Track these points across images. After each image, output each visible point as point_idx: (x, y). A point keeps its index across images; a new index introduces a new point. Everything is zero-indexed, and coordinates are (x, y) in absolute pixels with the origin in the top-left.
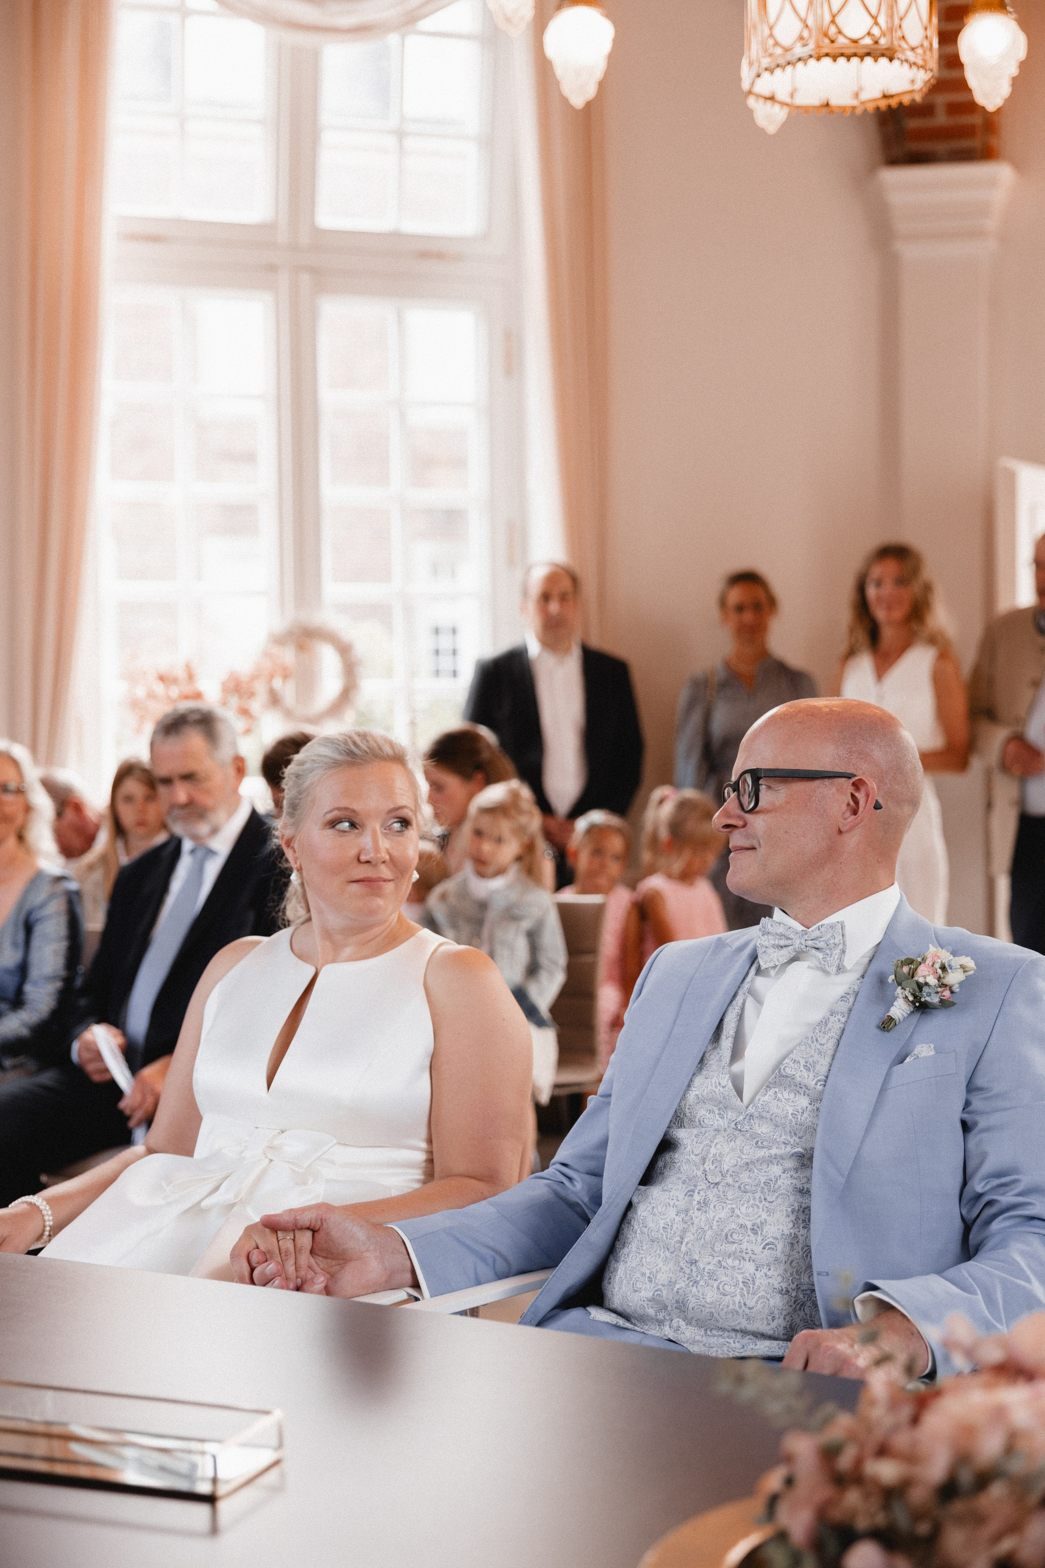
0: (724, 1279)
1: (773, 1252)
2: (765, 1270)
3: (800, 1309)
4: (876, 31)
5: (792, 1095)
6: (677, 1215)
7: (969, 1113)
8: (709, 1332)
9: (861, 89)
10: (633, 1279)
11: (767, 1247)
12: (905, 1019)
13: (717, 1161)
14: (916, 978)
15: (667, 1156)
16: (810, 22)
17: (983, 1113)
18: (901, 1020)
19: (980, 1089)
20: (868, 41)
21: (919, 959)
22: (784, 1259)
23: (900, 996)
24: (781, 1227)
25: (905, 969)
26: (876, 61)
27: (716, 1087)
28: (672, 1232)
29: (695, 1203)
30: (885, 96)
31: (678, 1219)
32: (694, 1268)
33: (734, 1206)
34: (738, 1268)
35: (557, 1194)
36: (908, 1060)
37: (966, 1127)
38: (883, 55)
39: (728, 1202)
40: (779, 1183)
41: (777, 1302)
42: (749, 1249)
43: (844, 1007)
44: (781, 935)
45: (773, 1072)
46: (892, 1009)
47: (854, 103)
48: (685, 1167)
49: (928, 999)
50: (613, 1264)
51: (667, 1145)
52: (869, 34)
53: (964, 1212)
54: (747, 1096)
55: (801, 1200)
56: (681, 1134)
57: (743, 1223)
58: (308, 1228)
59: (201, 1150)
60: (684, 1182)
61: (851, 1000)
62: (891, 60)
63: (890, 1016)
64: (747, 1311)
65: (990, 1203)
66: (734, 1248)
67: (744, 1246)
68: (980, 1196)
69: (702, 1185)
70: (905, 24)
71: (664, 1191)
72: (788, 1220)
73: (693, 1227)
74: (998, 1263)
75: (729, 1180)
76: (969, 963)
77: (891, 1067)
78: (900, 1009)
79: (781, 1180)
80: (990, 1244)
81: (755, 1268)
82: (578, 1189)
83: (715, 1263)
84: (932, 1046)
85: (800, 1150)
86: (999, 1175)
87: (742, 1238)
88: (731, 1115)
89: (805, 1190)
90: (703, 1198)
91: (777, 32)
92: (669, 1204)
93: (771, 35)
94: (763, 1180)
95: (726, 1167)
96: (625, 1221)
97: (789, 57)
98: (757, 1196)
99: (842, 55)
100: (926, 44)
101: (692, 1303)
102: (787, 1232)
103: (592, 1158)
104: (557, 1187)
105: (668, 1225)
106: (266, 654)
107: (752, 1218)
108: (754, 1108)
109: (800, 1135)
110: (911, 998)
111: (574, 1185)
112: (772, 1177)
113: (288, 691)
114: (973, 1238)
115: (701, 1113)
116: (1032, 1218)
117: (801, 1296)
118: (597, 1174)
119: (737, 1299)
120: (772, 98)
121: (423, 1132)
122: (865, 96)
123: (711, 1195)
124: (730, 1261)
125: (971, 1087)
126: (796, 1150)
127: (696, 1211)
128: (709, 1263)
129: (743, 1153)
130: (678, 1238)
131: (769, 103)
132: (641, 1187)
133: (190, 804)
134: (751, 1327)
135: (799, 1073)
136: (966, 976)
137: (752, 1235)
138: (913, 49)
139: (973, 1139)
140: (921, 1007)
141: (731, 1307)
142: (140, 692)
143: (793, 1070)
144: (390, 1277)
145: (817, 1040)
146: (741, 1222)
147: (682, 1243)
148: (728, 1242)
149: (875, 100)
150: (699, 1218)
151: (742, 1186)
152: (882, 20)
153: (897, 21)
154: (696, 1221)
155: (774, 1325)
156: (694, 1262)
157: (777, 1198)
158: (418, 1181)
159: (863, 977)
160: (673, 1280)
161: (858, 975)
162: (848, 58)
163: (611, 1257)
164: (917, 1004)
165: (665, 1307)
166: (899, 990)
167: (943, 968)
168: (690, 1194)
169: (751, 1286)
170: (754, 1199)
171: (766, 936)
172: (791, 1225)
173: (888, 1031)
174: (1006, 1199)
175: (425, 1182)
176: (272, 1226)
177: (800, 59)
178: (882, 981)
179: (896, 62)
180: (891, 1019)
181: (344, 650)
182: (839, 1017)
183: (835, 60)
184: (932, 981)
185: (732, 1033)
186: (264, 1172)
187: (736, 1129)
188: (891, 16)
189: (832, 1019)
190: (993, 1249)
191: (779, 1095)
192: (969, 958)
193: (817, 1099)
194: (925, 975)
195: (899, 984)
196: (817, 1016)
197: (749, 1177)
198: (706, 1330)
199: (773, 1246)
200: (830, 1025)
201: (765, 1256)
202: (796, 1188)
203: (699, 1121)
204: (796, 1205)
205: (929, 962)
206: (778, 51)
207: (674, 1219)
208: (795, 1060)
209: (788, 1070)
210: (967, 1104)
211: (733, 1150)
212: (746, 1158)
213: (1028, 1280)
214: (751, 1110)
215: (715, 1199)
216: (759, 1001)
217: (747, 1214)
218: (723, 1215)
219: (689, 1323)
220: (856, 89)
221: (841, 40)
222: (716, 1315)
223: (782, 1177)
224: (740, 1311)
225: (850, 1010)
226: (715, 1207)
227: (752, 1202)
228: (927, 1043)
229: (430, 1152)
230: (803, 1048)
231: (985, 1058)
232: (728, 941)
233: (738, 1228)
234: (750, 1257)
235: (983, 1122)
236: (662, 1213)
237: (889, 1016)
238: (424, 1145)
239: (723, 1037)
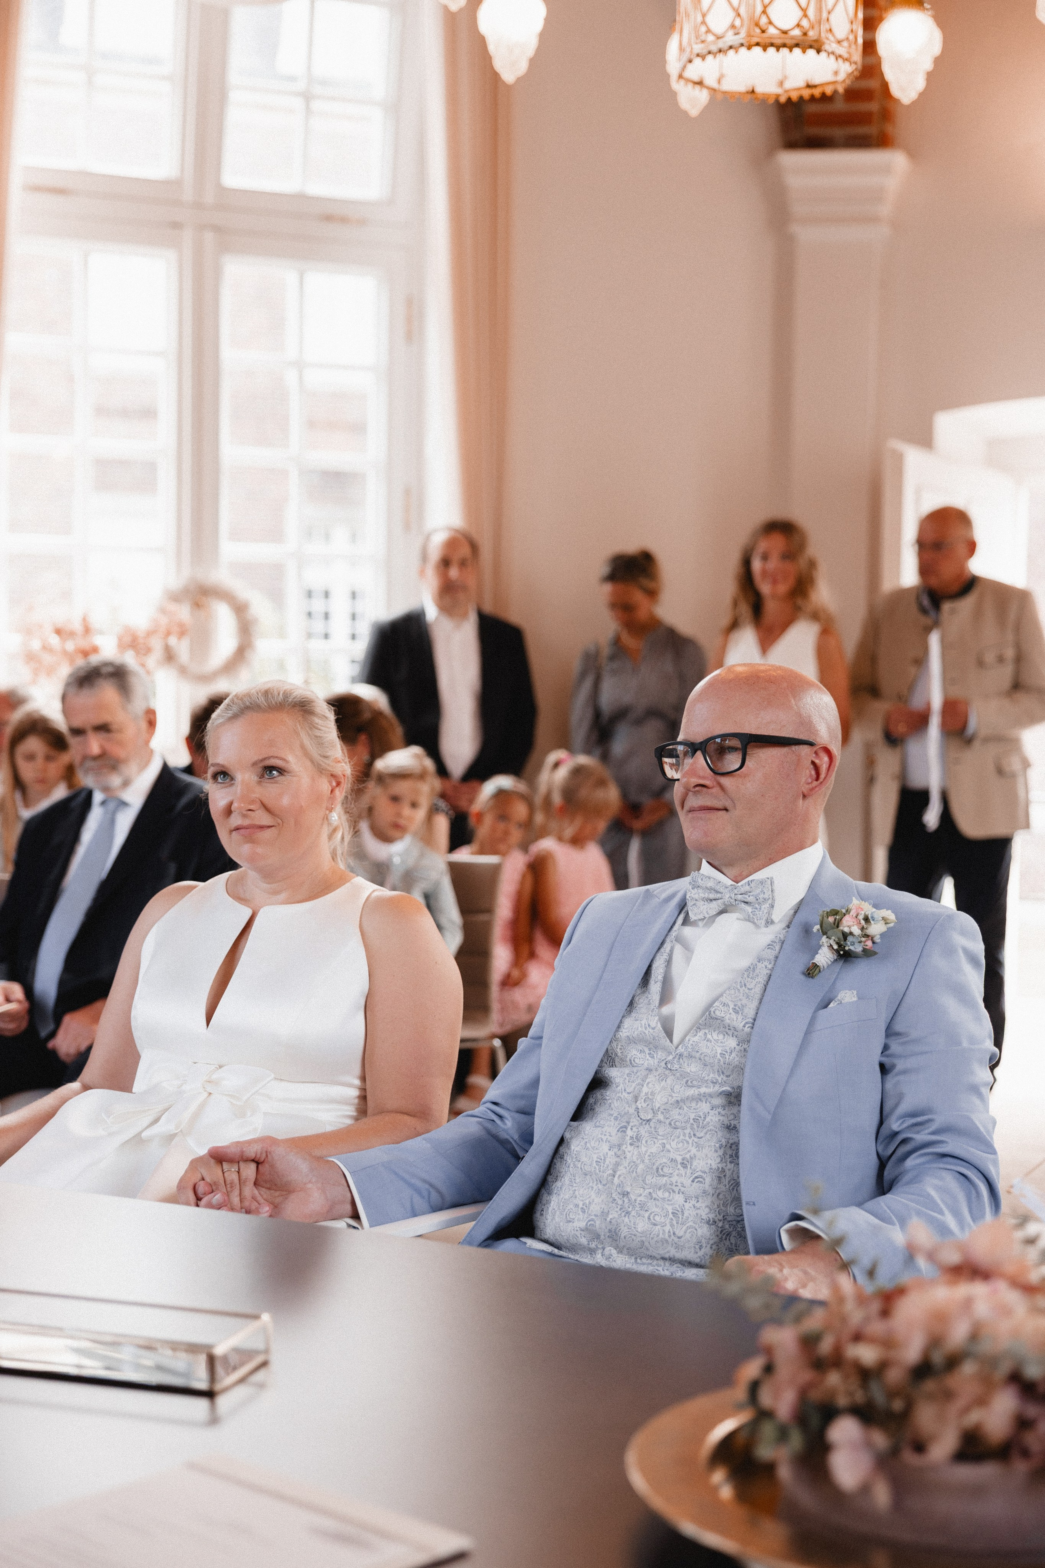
0: (655, 1209)
1: (701, 1185)
2: (693, 1202)
3: (726, 1239)
4: (805, 23)
5: (721, 1037)
6: (610, 1150)
7: (887, 1056)
8: (639, 1261)
9: (786, 77)
10: (566, 1211)
11: (696, 1180)
12: (828, 966)
13: (648, 1099)
14: (841, 928)
15: (598, 1094)
16: (742, 11)
17: (900, 1056)
18: (825, 967)
19: (898, 1034)
20: (797, 32)
21: (844, 911)
22: (711, 1191)
23: (825, 944)
24: (709, 1162)
25: (831, 919)
26: (804, 52)
27: (646, 1028)
28: (605, 1166)
29: (628, 1138)
30: (809, 86)
31: (611, 1153)
32: (626, 1200)
33: (664, 1141)
34: (668, 1200)
35: (488, 1132)
36: (831, 1005)
37: (884, 1069)
38: (811, 47)
39: (659, 1137)
40: (708, 1119)
41: (705, 1232)
42: (679, 1182)
43: (772, 954)
44: (711, 889)
45: (703, 1014)
46: (817, 956)
47: (779, 91)
48: (616, 1104)
49: (852, 948)
50: (545, 1197)
51: (598, 1083)
52: (798, 25)
53: (880, 1151)
54: (676, 1038)
55: (728, 1136)
56: (613, 1073)
57: (674, 1158)
58: (253, 1160)
59: (140, 1084)
60: (616, 1119)
61: (777, 948)
62: (818, 51)
63: (815, 963)
64: (676, 1240)
65: (904, 1141)
66: (664, 1182)
67: (674, 1179)
68: (896, 1134)
69: (635, 1121)
70: (832, 18)
71: (596, 1127)
72: (716, 1155)
73: (626, 1161)
74: (913, 1197)
75: (660, 1117)
76: (891, 916)
77: (816, 1011)
78: (824, 957)
79: (710, 1117)
80: (906, 1178)
81: (684, 1199)
82: (509, 1127)
83: (646, 1195)
84: (855, 992)
85: (728, 1088)
86: (913, 1115)
87: (672, 1172)
88: (661, 1054)
89: (732, 1126)
90: (635, 1134)
91: (708, 20)
92: (602, 1140)
93: (704, 22)
94: (692, 1116)
95: (657, 1105)
96: (557, 1156)
97: (721, 44)
98: (687, 1131)
99: (772, 45)
100: (851, 37)
101: (624, 1232)
102: (714, 1166)
103: (522, 1097)
104: (489, 1125)
105: (601, 1159)
106: (163, 611)
107: (681, 1153)
108: (684, 1048)
109: (728, 1074)
110: (836, 947)
111: (505, 1124)
112: (701, 1114)
113: (183, 648)
114: (888, 1173)
115: (633, 1053)
116: (944, 1155)
117: (727, 1226)
118: (528, 1112)
119: (668, 1228)
120: (700, 83)
121: (357, 1069)
122: (788, 85)
123: (643, 1131)
124: (660, 1193)
125: (890, 1032)
126: (724, 1089)
127: (629, 1146)
128: (641, 1195)
129: (673, 1092)
130: (611, 1172)
131: (698, 87)
132: (572, 1123)
133: (103, 755)
134: (679, 1255)
135: (728, 1015)
136: (887, 928)
137: (682, 1168)
138: (839, 42)
139: (891, 1081)
140: (844, 956)
141: (661, 1236)
142: (36, 645)
143: (723, 1012)
144: (331, 1208)
145: (745, 985)
146: (671, 1157)
147: (614, 1176)
148: (659, 1175)
149: (799, 89)
150: (631, 1152)
151: (672, 1123)
152: (811, 12)
153: (825, 15)
154: (629, 1155)
155: (700, 1253)
156: (625, 1194)
157: (706, 1133)
158: (351, 1117)
159: (788, 927)
160: (606, 1211)
161: (784, 925)
162: (778, 49)
163: (543, 1191)
164: (842, 953)
165: (598, 1237)
166: (824, 939)
167: (866, 919)
168: (623, 1130)
169: (680, 1216)
170: (684, 1135)
171: (696, 890)
172: (719, 1160)
173: (813, 977)
174: (921, 1137)
175: (357, 1119)
176: (219, 1157)
177: (731, 47)
178: (807, 930)
179: (823, 54)
180: (815, 966)
181: (240, 609)
182: (766, 963)
183: (765, 50)
184: (856, 931)
185: (660, 977)
186: (202, 1106)
187: (666, 1068)
188: (819, 10)
189: (760, 965)
190: (908, 1183)
191: (709, 1036)
192: (889, 912)
193: (745, 1041)
194: (850, 925)
195: (824, 933)
196: (745, 963)
197: (680, 1114)
198: (636, 1258)
199: (701, 1179)
200: (757, 971)
201: (695, 1189)
202: (724, 1124)
203: (630, 1060)
204: (723, 1140)
205: (853, 913)
206: (711, 38)
207: (607, 1153)
208: (725, 1003)
209: (718, 1013)
210: (886, 1048)
211: (664, 1088)
212: (677, 1096)
213: (941, 1212)
214: (681, 1049)
215: (647, 1135)
216: (688, 948)
217: (677, 1148)
218: (654, 1149)
219: (620, 1252)
220: (780, 77)
221: (772, 31)
222: (646, 1244)
223: (710, 1114)
224: (670, 1240)
225: (777, 957)
226: (646, 1142)
227: (682, 1137)
228: (850, 990)
229: (363, 1090)
230: (733, 992)
231: (903, 1004)
232: (655, 893)
233: (668, 1162)
234: (680, 1190)
235: (900, 1065)
236: (595, 1148)
237: (813, 963)
238: (357, 1082)
239: (652, 982)
